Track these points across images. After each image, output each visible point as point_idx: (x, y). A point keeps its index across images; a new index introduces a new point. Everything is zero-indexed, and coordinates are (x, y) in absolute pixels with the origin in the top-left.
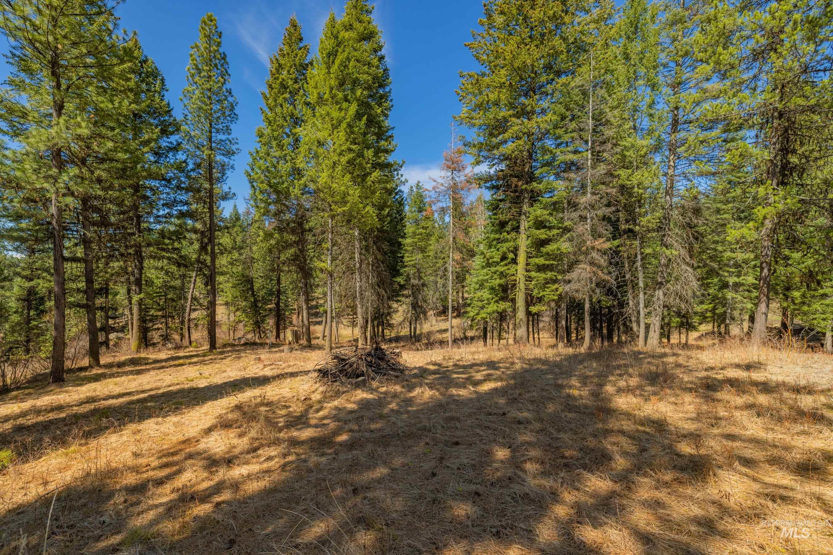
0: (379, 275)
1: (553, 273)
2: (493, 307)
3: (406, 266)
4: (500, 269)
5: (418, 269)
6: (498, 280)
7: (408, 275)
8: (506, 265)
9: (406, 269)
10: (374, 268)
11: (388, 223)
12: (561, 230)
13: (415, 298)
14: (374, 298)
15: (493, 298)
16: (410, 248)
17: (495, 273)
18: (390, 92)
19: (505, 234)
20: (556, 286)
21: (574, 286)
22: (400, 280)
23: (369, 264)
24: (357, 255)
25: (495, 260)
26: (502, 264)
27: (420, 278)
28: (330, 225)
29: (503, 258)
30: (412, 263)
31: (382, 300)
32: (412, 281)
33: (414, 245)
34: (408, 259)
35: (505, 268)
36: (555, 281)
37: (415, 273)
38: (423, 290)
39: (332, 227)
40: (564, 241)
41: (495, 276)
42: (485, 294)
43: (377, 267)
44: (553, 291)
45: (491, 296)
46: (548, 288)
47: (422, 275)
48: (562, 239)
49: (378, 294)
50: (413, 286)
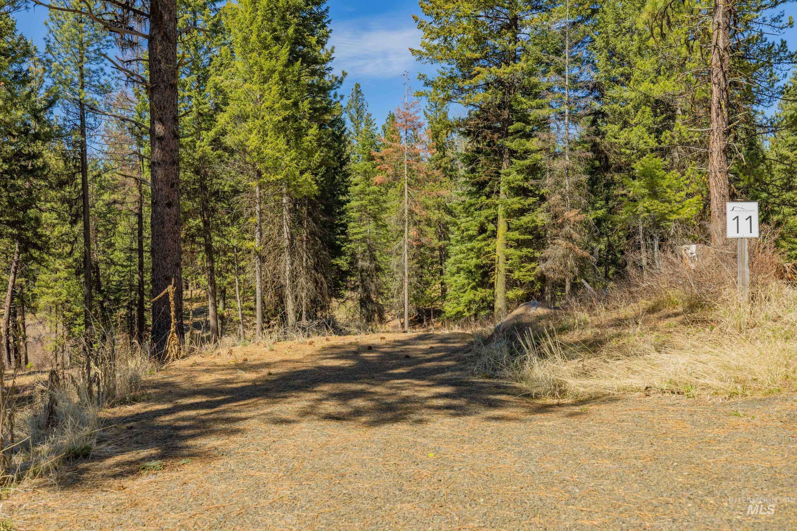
0: (316, 254)
1: (529, 250)
2: (469, 295)
3: (351, 241)
4: (476, 244)
5: (369, 246)
6: (474, 260)
7: (353, 255)
8: (484, 239)
9: (352, 245)
10: (310, 246)
11: (322, 176)
12: (538, 198)
13: (366, 289)
14: (311, 286)
15: (469, 284)
16: (356, 215)
17: (472, 250)
18: (327, 10)
19: (484, 198)
20: (533, 265)
21: (549, 264)
22: (342, 262)
23: (302, 241)
24: (286, 229)
25: (470, 232)
26: (480, 238)
27: (373, 258)
28: (257, 195)
29: (482, 230)
30: (360, 236)
31: (321, 288)
32: (360, 263)
33: (362, 209)
34: (355, 231)
35: (483, 243)
36: (532, 259)
37: (365, 251)
38: (378, 276)
39: (261, 197)
40: (542, 212)
41: (472, 255)
42: (461, 279)
43: (313, 244)
44: (528, 271)
45: (466, 281)
46: (523, 267)
47: (377, 253)
48: (539, 210)
49: (316, 282)
50: (363, 271)
